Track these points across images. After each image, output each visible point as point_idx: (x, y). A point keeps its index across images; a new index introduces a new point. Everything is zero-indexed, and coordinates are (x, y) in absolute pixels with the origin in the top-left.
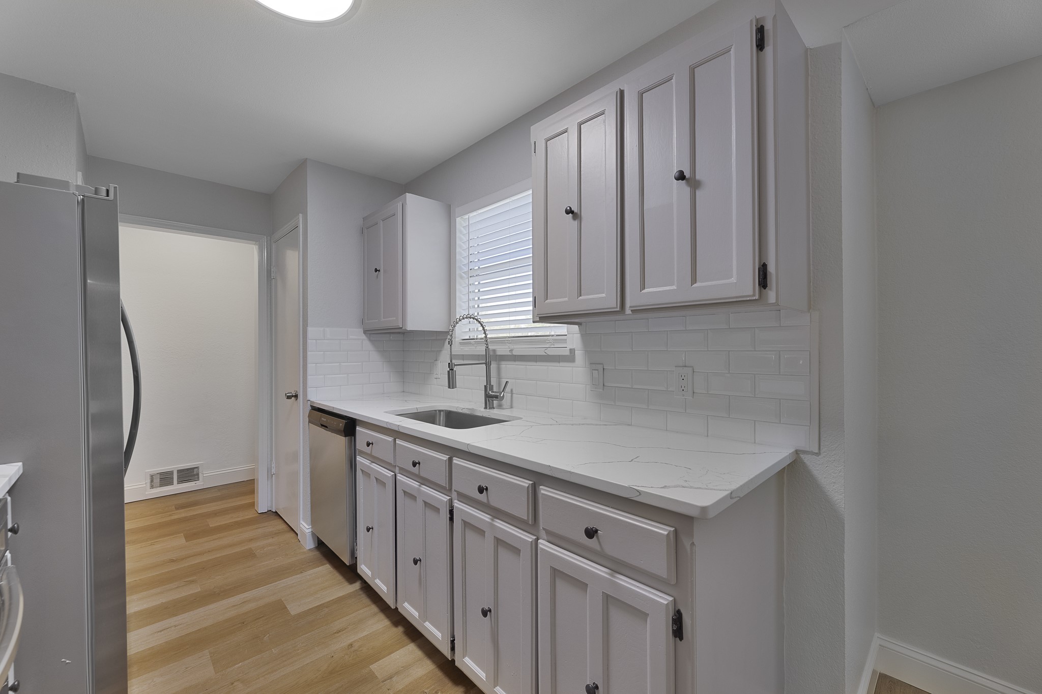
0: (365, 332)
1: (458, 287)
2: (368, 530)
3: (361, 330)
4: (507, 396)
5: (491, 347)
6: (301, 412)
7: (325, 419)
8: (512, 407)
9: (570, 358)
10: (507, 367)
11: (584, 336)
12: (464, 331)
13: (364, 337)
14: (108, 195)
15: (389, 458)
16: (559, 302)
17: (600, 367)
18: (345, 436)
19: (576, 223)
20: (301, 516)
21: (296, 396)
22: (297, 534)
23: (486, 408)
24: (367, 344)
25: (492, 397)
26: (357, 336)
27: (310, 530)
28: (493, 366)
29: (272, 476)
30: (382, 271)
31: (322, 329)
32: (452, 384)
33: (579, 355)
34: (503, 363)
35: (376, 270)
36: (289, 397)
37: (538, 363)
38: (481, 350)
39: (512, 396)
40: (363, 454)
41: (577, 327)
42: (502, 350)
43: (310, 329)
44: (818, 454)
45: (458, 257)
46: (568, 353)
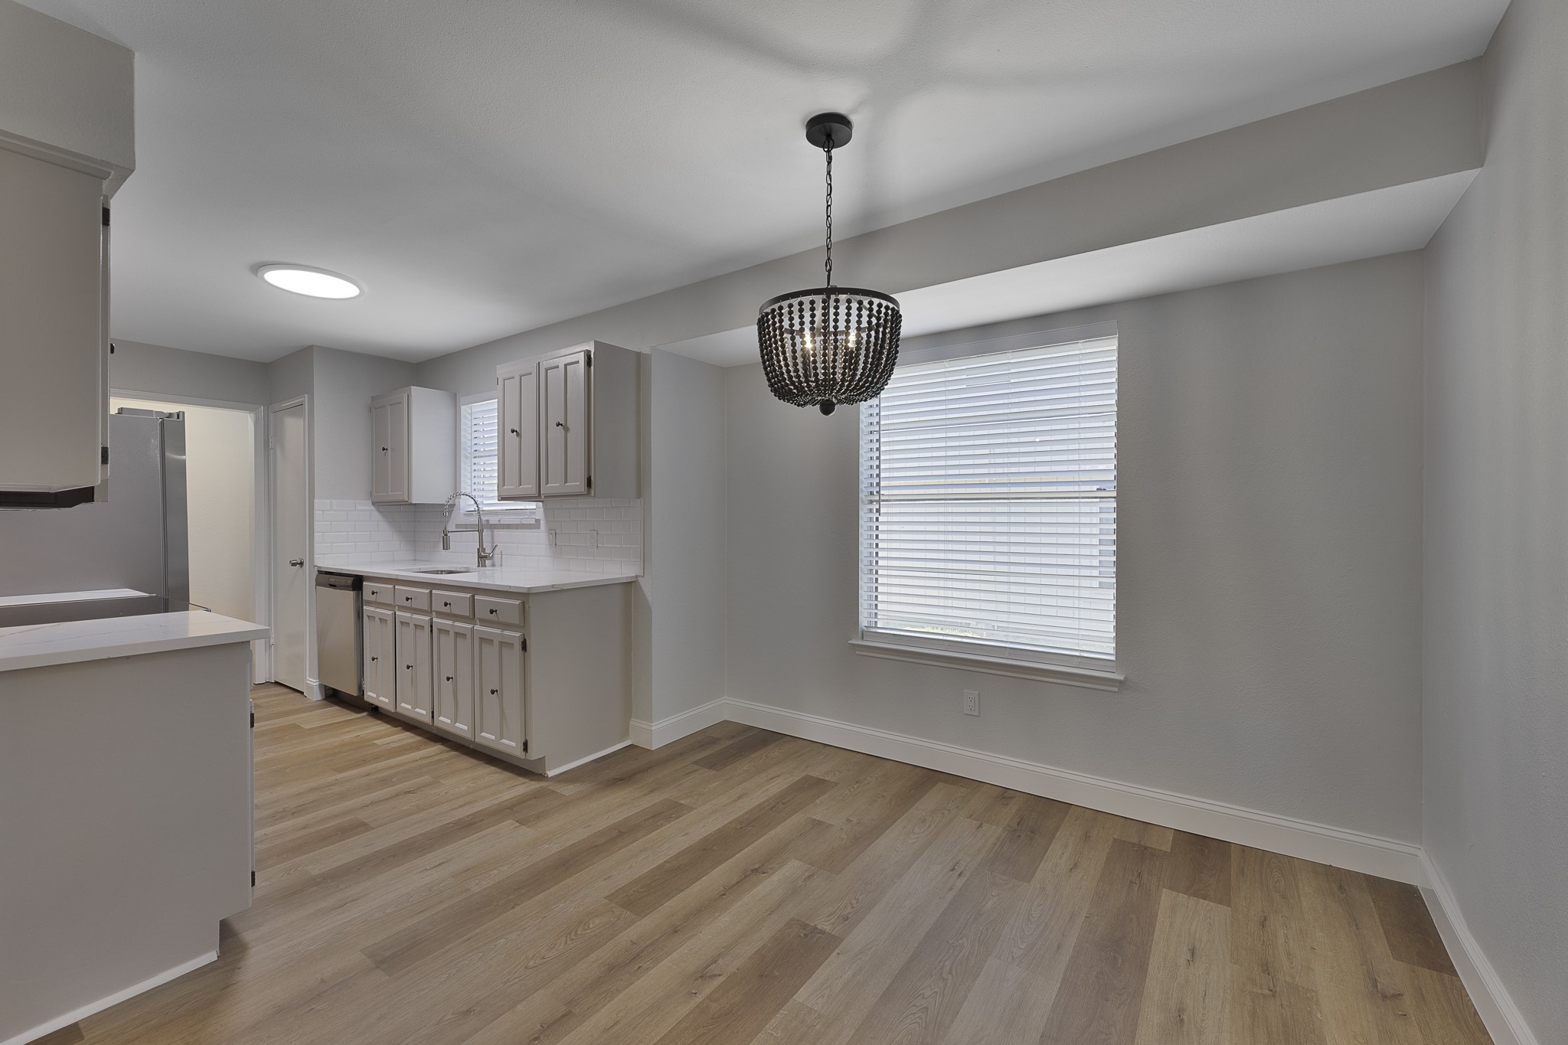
0: (373, 504)
1: (463, 465)
2: (373, 659)
3: (370, 502)
4: (497, 557)
5: (484, 518)
6: (308, 576)
7: (332, 580)
8: (501, 565)
9: (536, 525)
10: (498, 533)
11: (545, 509)
12: (466, 504)
13: (373, 508)
14: (178, 418)
15: (389, 601)
16: (511, 488)
17: (553, 532)
18: (353, 590)
19: (518, 438)
20: (308, 673)
21: (301, 564)
22: (302, 693)
23: (479, 566)
24: (376, 515)
25: (486, 557)
26: (366, 506)
27: (318, 683)
28: (486, 533)
29: (270, 646)
30: (389, 450)
31: (328, 501)
32: (446, 547)
33: (542, 523)
34: (495, 530)
35: (384, 449)
36: (294, 565)
37: (519, 530)
38: (474, 520)
39: (501, 557)
40: (369, 603)
41: (541, 503)
42: (493, 520)
43: (317, 501)
44: (643, 576)
45: (462, 439)
46: (534, 522)
